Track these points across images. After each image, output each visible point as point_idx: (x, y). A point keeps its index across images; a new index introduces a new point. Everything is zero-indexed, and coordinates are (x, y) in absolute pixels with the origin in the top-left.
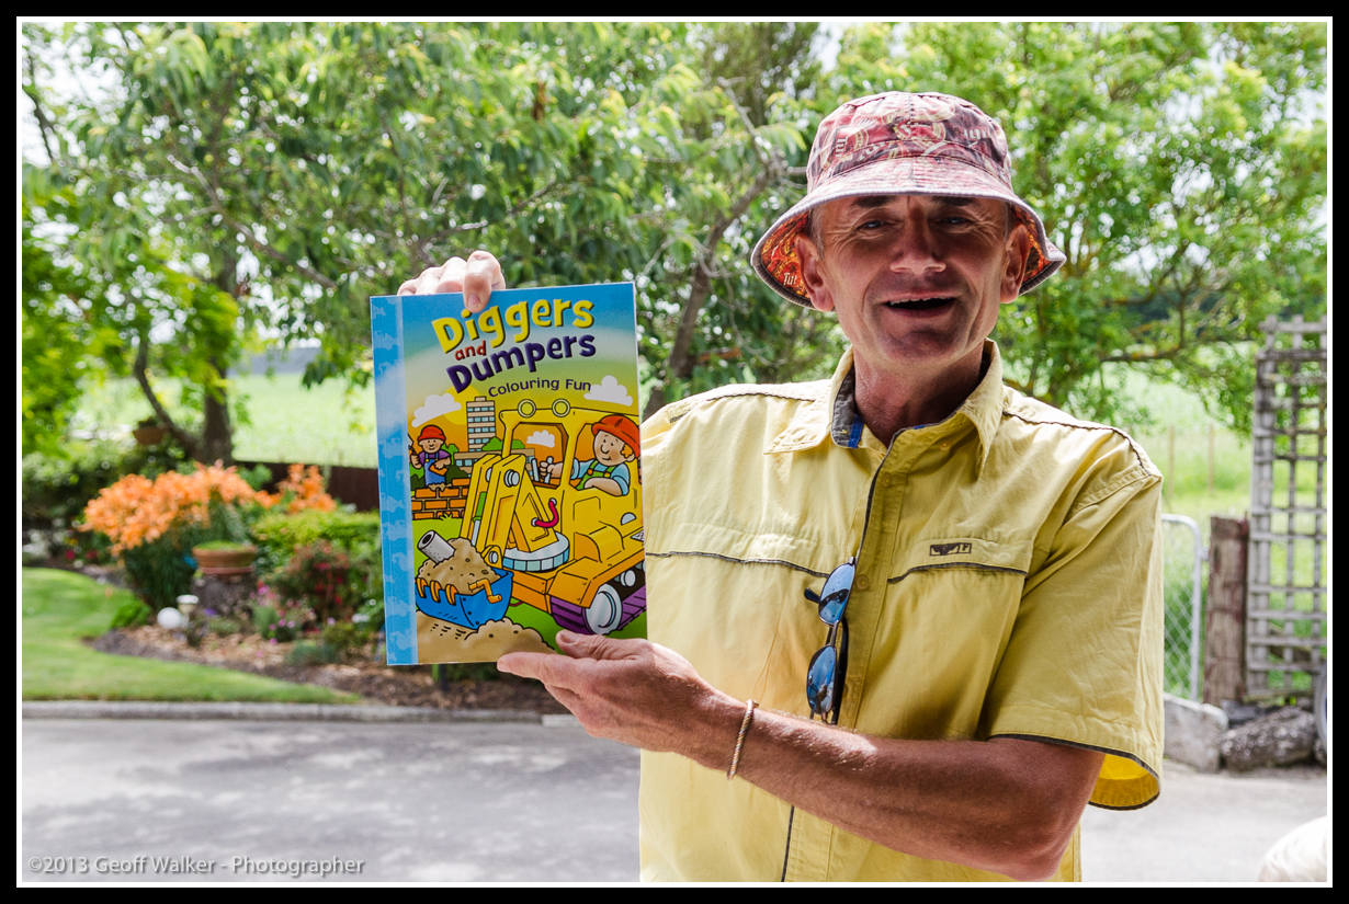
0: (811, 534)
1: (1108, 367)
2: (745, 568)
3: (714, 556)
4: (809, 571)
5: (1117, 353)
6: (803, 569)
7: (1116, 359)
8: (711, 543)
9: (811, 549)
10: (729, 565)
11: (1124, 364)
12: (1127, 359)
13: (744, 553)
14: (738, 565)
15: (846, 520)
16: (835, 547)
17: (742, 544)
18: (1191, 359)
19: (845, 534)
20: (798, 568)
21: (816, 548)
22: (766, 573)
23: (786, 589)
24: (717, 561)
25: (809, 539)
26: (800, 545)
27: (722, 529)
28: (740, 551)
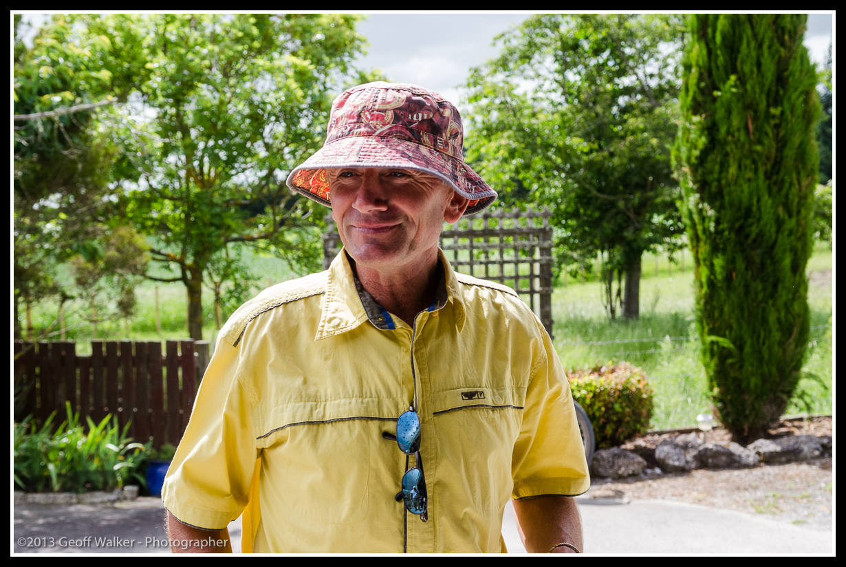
0: (371, 393)
1: (230, 245)
2: (329, 427)
3: (304, 423)
4: (380, 419)
5: (235, 235)
6: (376, 419)
7: (235, 240)
8: (298, 415)
9: (376, 404)
10: (315, 427)
11: (240, 243)
12: (241, 239)
13: (323, 416)
14: (321, 425)
15: (396, 379)
16: (393, 399)
17: (320, 409)
18: (281, 238)
19: (399, 389)
20: (372, 419)
21: (379, 402)
22: (349, 427)
23: (369, 435)
24: (306, 426)
25: (371, 397)
26: (368, 403)
27: (302, 404)
28: (321, 415)
